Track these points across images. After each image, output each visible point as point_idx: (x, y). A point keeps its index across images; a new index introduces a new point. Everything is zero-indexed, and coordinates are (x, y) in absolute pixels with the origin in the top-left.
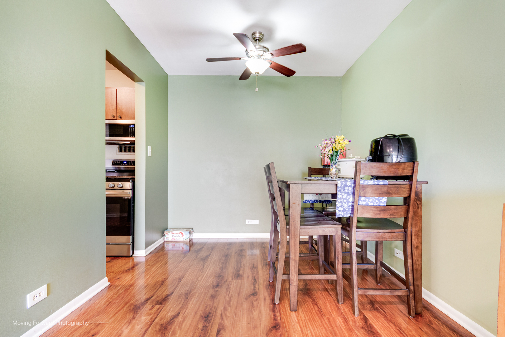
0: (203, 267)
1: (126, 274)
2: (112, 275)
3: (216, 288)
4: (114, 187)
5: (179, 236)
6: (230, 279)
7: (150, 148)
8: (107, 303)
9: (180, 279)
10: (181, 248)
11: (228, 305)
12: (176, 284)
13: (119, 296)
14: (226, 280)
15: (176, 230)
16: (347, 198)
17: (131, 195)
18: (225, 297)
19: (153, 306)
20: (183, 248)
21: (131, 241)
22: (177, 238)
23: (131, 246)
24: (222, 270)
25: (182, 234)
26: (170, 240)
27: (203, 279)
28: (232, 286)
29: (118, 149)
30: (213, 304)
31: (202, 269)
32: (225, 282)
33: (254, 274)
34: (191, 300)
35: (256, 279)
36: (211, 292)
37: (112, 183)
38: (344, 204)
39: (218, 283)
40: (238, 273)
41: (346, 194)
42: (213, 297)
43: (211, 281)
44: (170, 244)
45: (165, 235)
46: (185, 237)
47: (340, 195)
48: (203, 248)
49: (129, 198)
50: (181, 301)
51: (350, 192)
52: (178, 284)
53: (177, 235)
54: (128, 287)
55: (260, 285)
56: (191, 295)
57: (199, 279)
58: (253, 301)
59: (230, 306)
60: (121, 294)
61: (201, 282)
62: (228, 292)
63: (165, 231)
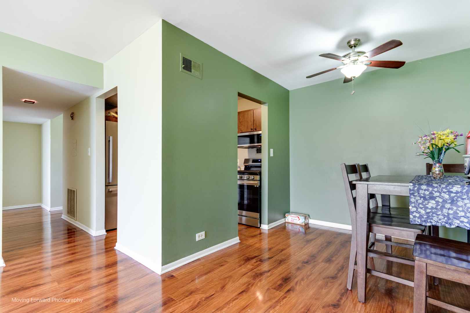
0: (304, 247)
1: (251, 238)
2: (243, 237)
3: (305, 264)
4: (249, 178)
5: (297, 220)
6: (320, 261)
7: (272, 151)
8: (234, 252)
9: (282, 250)
10: (298, 230)
11: (306, 277)
12: (278, 253)
13: (242, 250)
14: (316, 261)
15: (295, 214)
16: (424, 204)
17: (259, 185)
18: (307, 272)
19: (257, 262)
20: (299, 230)
21: (259, 217)
22: (295, 220)
23: (259, 221)
24: (318, 253)
25: (298, 218)
26: (290, 221)
27: (299, 255)
28: (318, 266)
29: (256, 151)
30: (296, 273)
31: (302, 248)
32: (315, 261)
33: (345, 264)
34: (281, 266)
35: (344, 268)
36: (300, 265)
37: (252, 176)
38: (419, 210)
39: (309, 261)
40: (331, 258)
41: (422, 199)
42: (298, 269)
43: (304, 257)
44: (290, 225)
45: (286, 217)
46: (301, 221)
47: (414, 199)
48: (313, 232)
49: (258, 186)
50: (275, 264)
51: (427, 196)
52: (279, 253)
53: (295, 218)
54: (248, 246)
55: (344, 273)
56: (283, 262)
57: (296, 254)
58: (329, 282)
59: (307, 279)
60: (243, 249)
61: (296, 256)
62: (312, 269)
63: (286, 214)
